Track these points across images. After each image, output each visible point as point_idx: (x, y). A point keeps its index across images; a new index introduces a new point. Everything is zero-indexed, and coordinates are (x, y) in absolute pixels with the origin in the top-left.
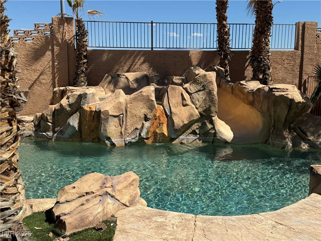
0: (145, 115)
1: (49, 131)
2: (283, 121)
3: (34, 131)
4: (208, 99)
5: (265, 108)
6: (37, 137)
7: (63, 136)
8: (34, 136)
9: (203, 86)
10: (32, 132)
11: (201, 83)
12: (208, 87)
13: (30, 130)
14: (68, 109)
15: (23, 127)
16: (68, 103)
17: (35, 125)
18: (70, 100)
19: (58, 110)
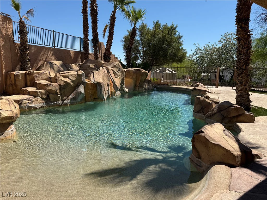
0: (108, 83)
1: (59, 100)
2: (143, 81)
3: (45, 103)
4: (122, 74)
5: (134, 77)
6: (49, 107)
7: (76, 101)
8: (46, 106)
9: (119, 69)
10: (43, 104)
11: (118, 67)
12: (121, 69)
13: (40, 103)
14: (72, 84)
15: (32, 102)
16: (71, 80)
17: (43, 99)
18: (71, 79)
19: (63, 85)
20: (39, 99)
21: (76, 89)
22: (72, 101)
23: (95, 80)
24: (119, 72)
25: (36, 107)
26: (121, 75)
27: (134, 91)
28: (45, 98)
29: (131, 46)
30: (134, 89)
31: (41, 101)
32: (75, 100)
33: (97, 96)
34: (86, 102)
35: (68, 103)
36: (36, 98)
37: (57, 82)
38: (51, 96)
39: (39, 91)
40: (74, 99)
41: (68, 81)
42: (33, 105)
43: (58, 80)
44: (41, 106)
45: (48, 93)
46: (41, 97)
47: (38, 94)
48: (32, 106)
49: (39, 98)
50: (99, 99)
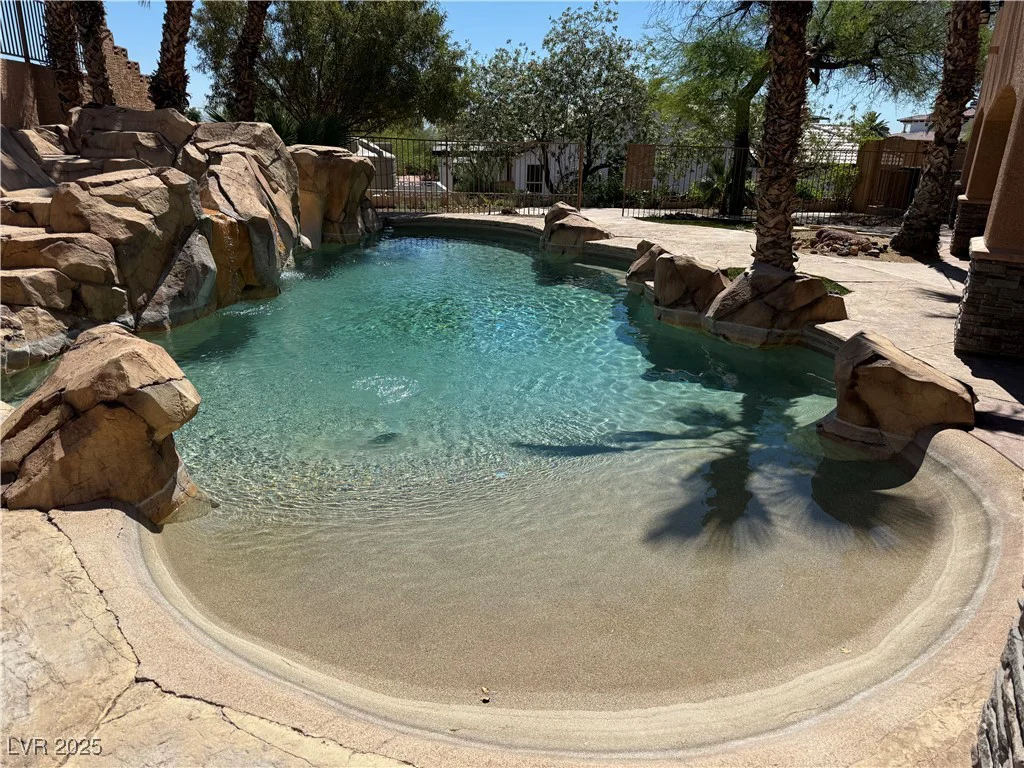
1: (123, 312)
2: (358, 201)
3: (68, 330)
4: (289, 175)
7: (191, 308)
9: (277, 151)
10: (62, 336)
11: (271, 145)
13: (51, 332)
14: (158, 232)
15: (18, 332)
16: (152, 216)
17: (54, 311)
18: (151, 208)
19: (128, 242)
20: (44, 317)
21: (181, 255)
22: (177, 310)
23: (238, 207)
24: (277, 164)
25: (43, 352)
26: (287, 177)
27: (323, 241)
28: (62, 306)
29: (254, 44)
30: (323, 237)
31: (51, 325)
32: (189, 304)
33: (255, 275)
34: (220, 305)
35: (165, 318)
36: (24, 312)
37: (92, 228)
38: (87, 293)
39: (30, 279)
40: (181, 298)
41: (143, 222)
42: (26, 348)
43: (93, 218)
44: (60, 346)
45: (73, 284)
46: (43, 303)
47: (27, 294)
48: (25, 353)
49: (40, 310)
50: (264, 287)
